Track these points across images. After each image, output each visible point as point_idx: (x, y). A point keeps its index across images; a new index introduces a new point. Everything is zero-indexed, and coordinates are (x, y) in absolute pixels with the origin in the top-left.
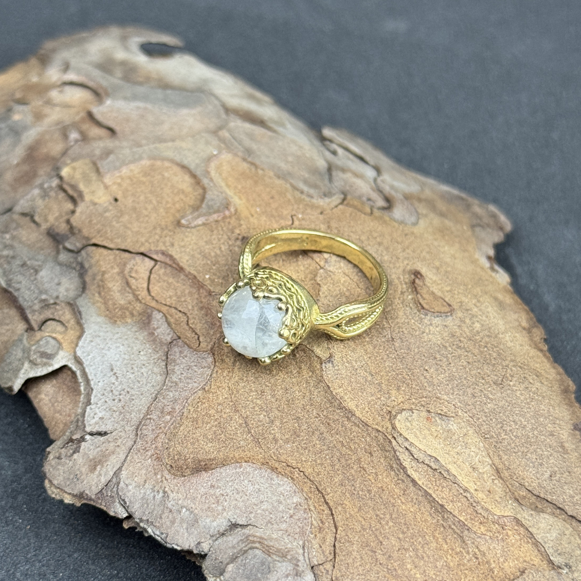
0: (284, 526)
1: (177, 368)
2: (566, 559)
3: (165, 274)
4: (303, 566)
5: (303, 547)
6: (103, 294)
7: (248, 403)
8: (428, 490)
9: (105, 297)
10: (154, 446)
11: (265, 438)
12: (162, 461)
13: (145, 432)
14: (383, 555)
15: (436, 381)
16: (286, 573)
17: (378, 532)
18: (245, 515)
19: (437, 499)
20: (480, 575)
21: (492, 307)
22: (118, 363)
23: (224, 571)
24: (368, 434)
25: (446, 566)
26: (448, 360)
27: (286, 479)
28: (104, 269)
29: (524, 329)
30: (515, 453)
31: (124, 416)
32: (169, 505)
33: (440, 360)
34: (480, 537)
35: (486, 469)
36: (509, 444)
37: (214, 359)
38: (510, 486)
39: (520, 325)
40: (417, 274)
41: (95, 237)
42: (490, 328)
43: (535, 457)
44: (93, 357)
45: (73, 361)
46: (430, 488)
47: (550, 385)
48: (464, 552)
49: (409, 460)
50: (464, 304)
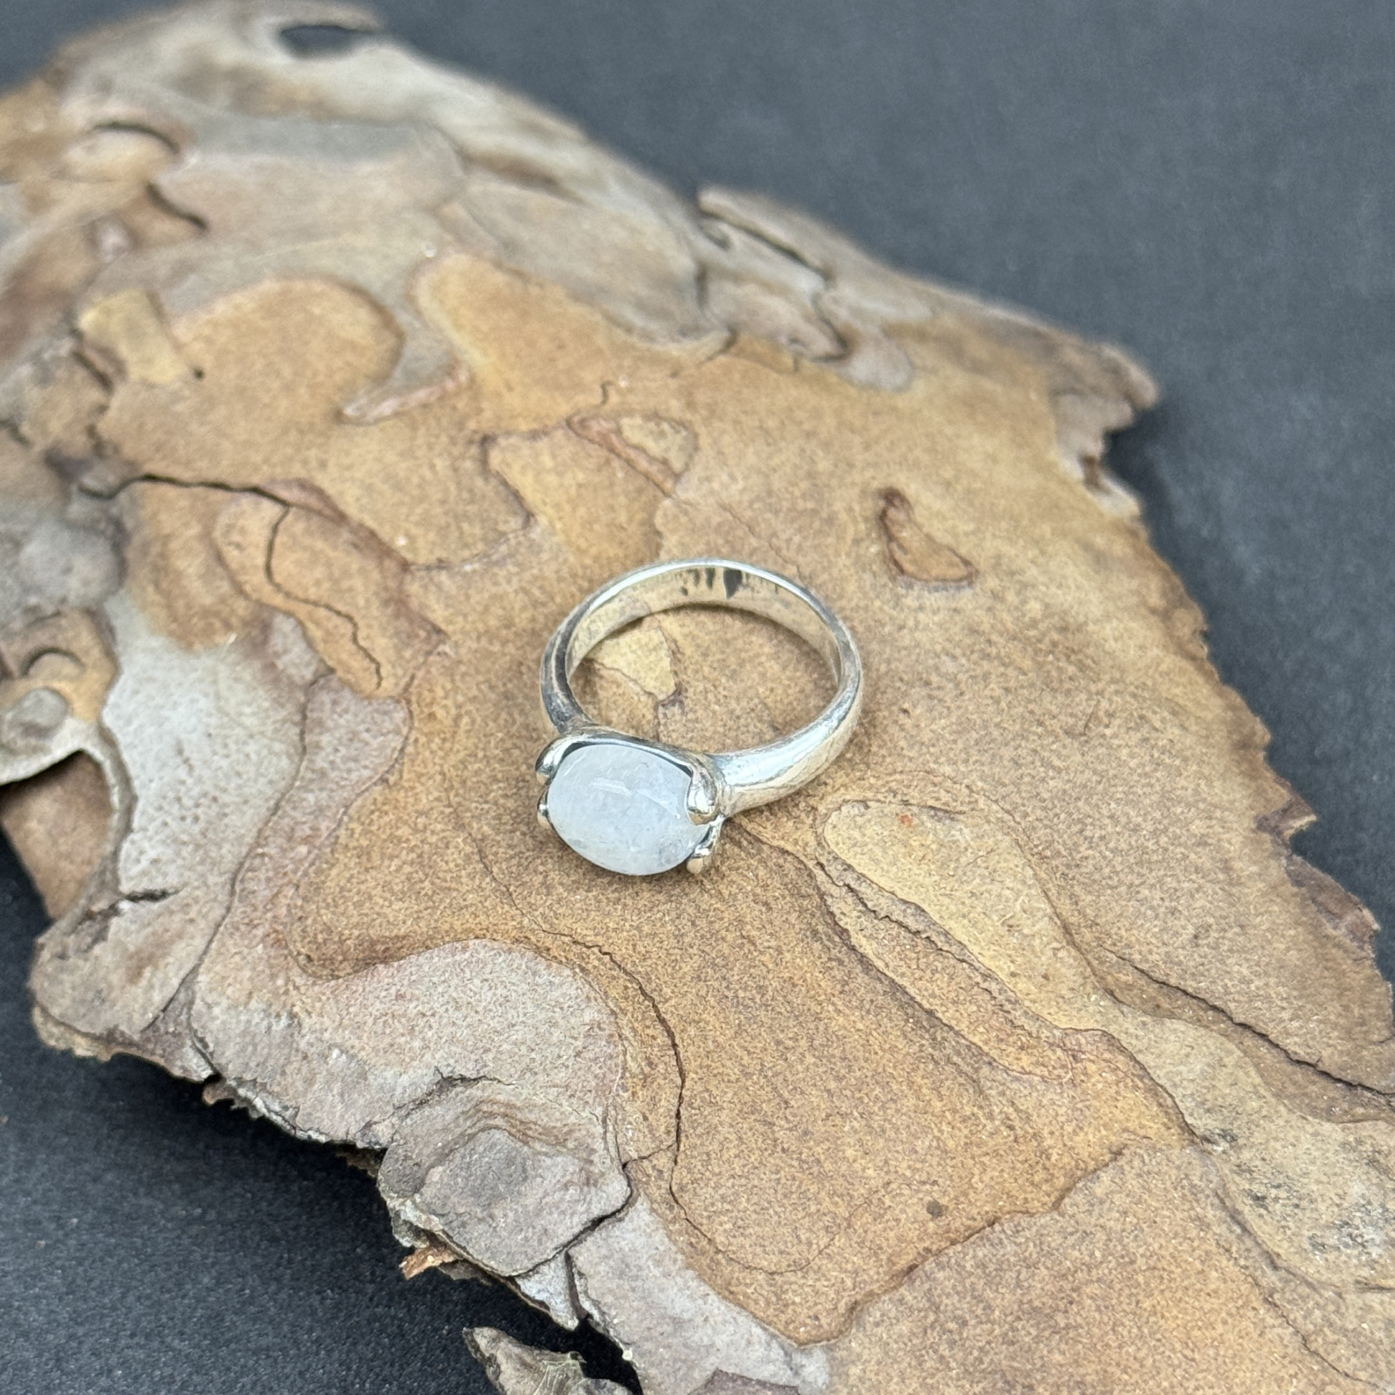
0: (561, 1076)
1: (325, 739)
2: (1223, 1121)
3: (308, 532)
4: (603, 1161)
5: (604, 1121)
6: (164, 585)
7: (486, 806)
8: (898, 980)
9: (170, 593)
10: (269, 915)
11: (523, 884)
12: (286, 947)
13: (252, 886)
14: (790, 1130)
15: (926, 736)
16: (564, 1180)
17: (781, 1078)
18: (473, 1057)
19: (918, 999)
20: (1018, 1165)
21: (1075, 565)
22: (194, 737)
23: (422, 1183)
24: (760, 861)
25: (938, 1148)
26: (957, 685)
27: (567, 972)
28: (167, 530)
29: (1153, 611)
30: (1112, 888)
31: (206, 853)
32: (303, 1045)
33: (939, 688)
34: (1017, 1079)
35: (1038, 927)
36: (1098, 869)
37: (411, 712)
38: (1095, 963)
39: (1144, 603)
40: (892, 496)
41: (150, 459)
42: (1065, 612)
43: (1158, 895)
44: (141, 726)
45: (96, 740)
46: (903, 975)
47: (1204, 733)
48: (980, 1114)
49: (855, 914)
50: (1006, 560)
